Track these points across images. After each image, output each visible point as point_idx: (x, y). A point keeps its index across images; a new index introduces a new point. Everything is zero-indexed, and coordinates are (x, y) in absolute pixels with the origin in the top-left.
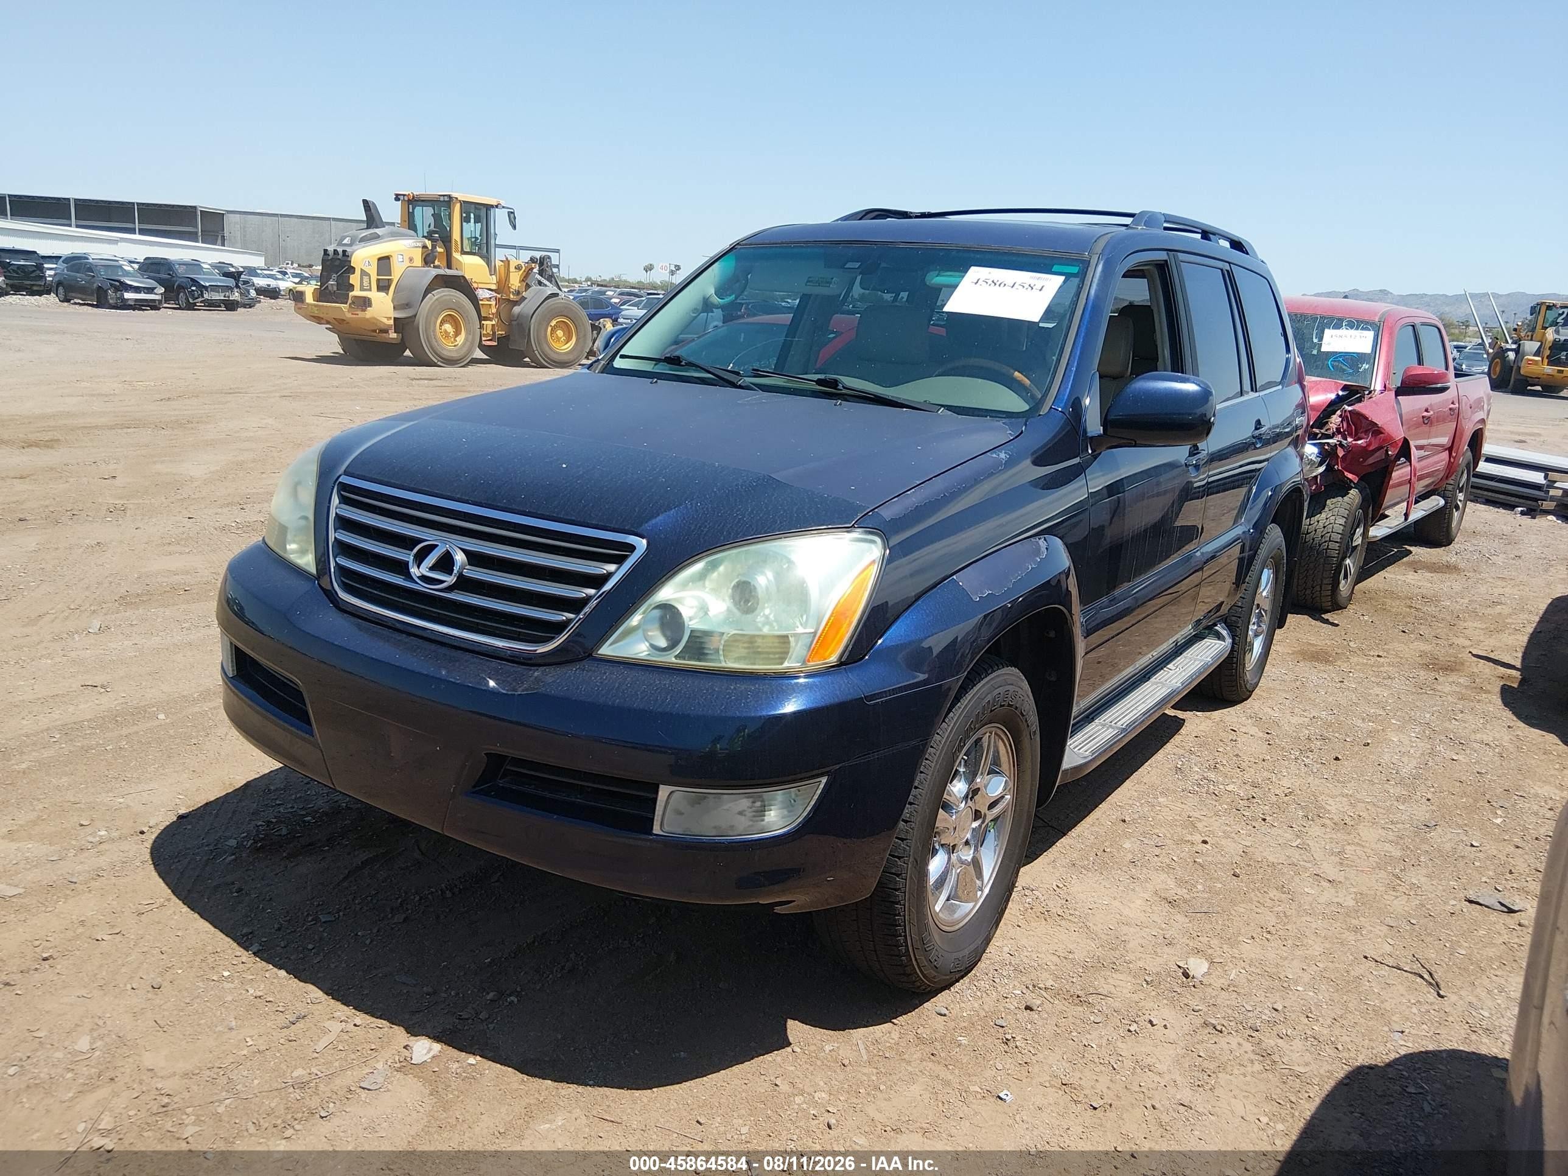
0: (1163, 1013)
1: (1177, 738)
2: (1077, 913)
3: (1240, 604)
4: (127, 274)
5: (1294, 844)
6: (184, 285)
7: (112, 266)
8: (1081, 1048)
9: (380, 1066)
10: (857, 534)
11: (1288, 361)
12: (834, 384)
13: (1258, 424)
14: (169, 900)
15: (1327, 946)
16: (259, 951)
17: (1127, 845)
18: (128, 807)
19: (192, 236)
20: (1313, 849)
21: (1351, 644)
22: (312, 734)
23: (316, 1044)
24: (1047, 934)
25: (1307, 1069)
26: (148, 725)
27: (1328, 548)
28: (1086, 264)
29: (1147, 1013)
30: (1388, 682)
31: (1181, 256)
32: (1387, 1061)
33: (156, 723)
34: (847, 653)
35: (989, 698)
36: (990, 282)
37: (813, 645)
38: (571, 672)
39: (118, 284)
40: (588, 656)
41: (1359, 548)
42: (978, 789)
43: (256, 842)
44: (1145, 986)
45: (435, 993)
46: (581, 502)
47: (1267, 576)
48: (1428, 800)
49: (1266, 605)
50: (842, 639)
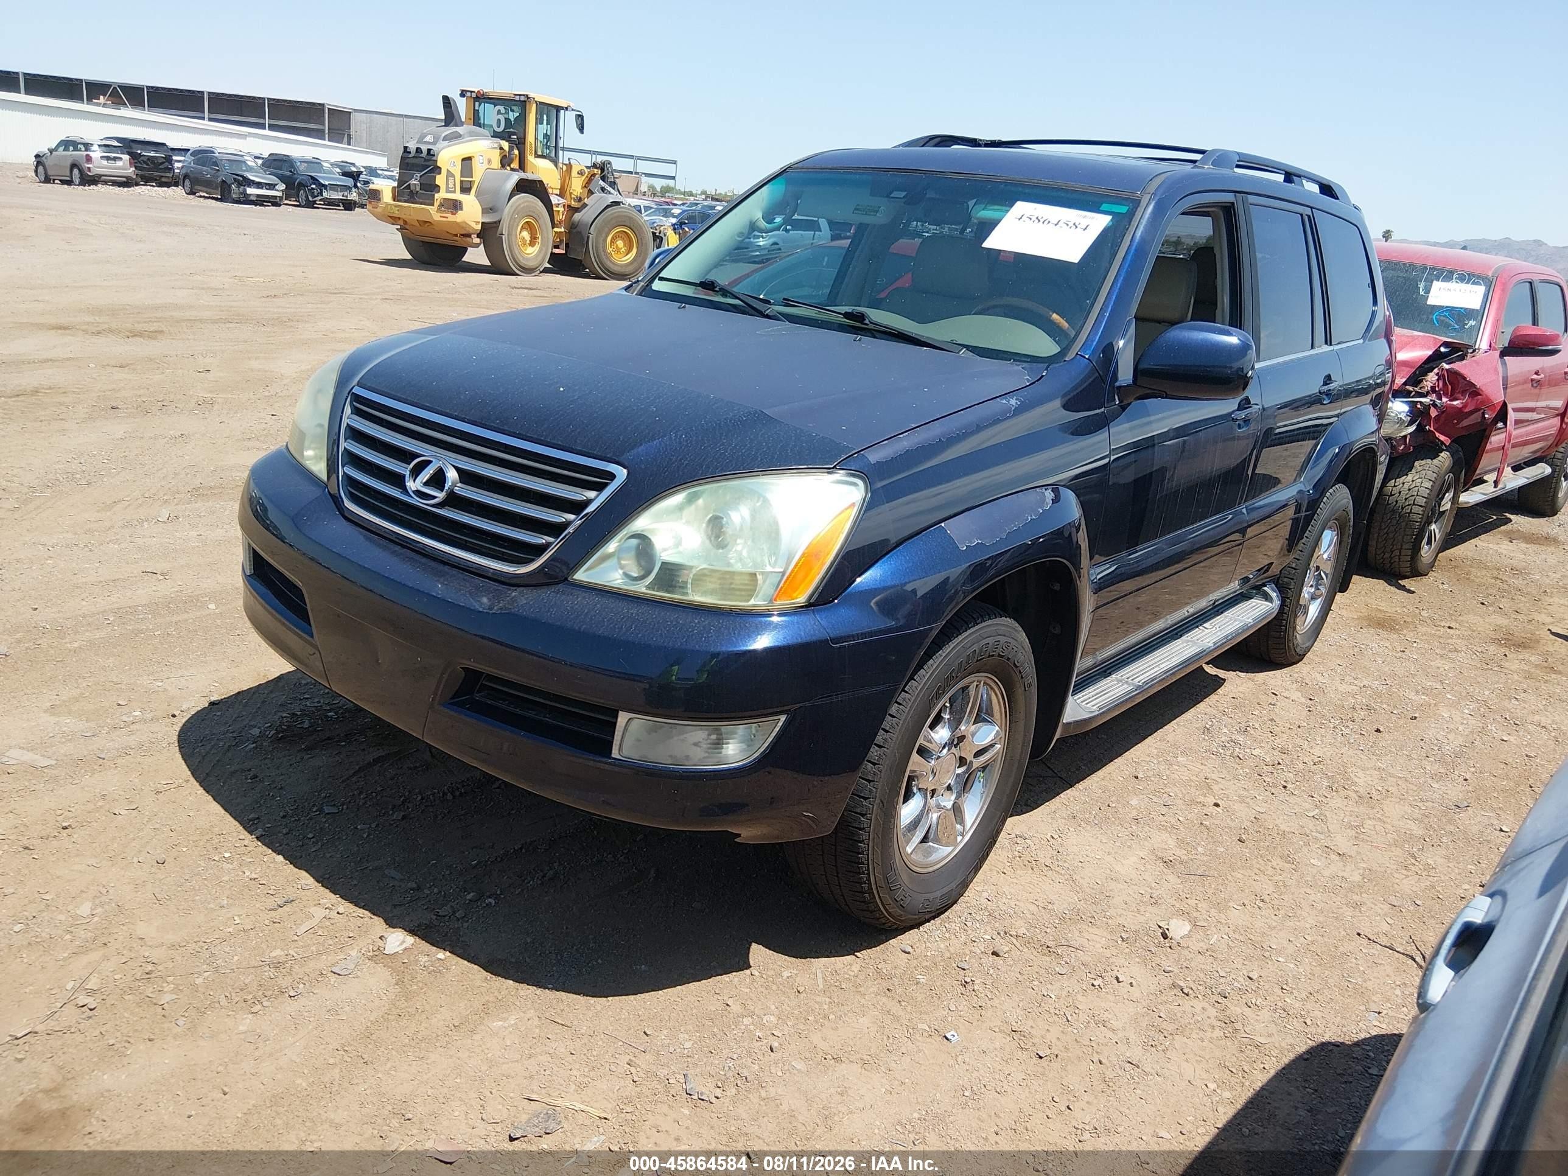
0: (1132, 970)
1: (1213, 698)
2: (1066, 865)
3: (1294, 565)
4: (250, 169)
5: (1311, 814)
6: (304, 183)
7: (237, 161)
8: (1039, 997)
9: (354, 953)
10: (840, 475)
11: (1374, 314)
12: (861, 317)
13: (1328, 379)
14: (187, 781)
15: (1321, 919)
16: (262, 836)
17: (1134, 802)
18: (165, 690)
19: (319, 134)
20: (1330, 820)
21: (1424, 613)
22: (312, 636)
23: (297, 928)
24: (1030, 883)
25: (1269, 1040)
26: (198, 614)
27: (1411, 512)
28: (1136, 203)
29: (1116, 969)
30: (1453, 655)
31: (1252, 199)
32: (1356, 1040)
33: (207, 612)
34: (816, 595)
35: (976, 647)
36: (1034, 218)
37: (781, 585)
38: (546, 595)
39: (241, 179)
40: (564, 581)
41: (1447, 514)
42: (964, 737)
43: (278, 732)
44: (1120, 942)
45: (419, 888)
46: (568, 427)
47: (1329, 537)
48: (1466, 780)
49: (1327, 568)
50: (812, 580)
